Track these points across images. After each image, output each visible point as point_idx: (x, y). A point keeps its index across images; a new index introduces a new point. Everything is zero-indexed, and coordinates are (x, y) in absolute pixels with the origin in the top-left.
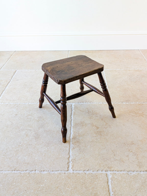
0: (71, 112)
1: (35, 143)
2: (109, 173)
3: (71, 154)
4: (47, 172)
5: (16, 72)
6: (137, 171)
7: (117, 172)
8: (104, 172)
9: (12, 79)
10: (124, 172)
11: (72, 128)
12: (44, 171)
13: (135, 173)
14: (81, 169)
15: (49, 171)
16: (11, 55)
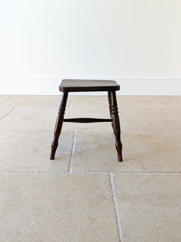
0: (73, 135)
1: (34, 154)
2: (111, 173)
3: (72, 161)
4: (45, 173)
5: (15, 109)
6: (140, 172)
7: (119, 173)
8: (106, 173)
9: (10, 113)
10: (127, 173)
11: (74, 145)
12: (42, 172)
13: (138, 173)
14: (82, 170)
15: (47, 172)
16: (10, 98)
